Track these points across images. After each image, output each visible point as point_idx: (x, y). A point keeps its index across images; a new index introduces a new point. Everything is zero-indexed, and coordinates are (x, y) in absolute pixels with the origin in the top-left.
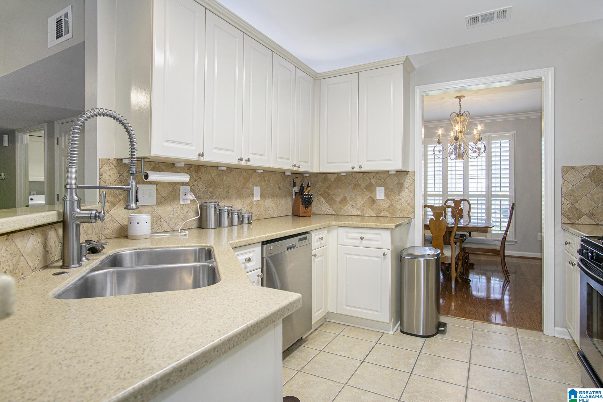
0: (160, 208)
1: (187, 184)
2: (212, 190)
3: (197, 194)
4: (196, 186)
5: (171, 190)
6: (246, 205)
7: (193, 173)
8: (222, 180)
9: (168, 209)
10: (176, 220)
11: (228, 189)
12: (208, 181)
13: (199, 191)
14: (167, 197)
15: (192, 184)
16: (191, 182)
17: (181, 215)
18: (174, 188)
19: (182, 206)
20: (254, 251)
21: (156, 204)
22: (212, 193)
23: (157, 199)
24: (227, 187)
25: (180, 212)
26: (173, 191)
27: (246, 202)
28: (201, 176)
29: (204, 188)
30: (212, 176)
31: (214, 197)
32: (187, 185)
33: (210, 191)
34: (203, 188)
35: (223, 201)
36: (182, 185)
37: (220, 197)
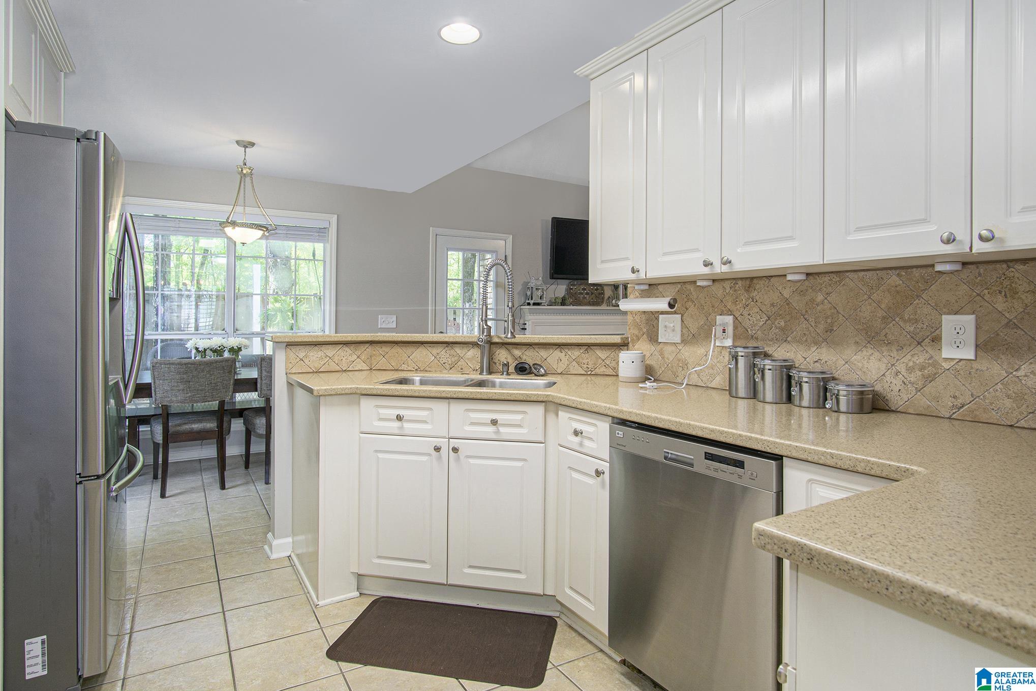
0: (687, 349)
1: (730, 313)
2: (782, 324)
3: (749, 330)
4: (746, 315)
5: (703, 323)
6: (901, 367)
7: (739, 292)
8: (812, 301)
9: (699, 352)
10: (711, 371)
11: (829, 321)
12: (772, 305)
13: (753, 326)
14: (697, 333)
15: (739, 311)
16: (737, 309)
17: (718, 364)
18: (707, 319)
19: (719, 349)
20: (595, 425)
21: (682, 342)
22: (782, 329)
23: (682, 335)
24: (827, 318)
25: (717, 359)
26: (706, 325)
27: (905, 360)
28: (757, 298)
29: (764, 319)
30: (782, 295)
31: (789, 339)
32: (729, 315)
33: (778, 325)
34: (762, 320)
35: (813, 349)
36: (721, 315)
37: (806, 341)
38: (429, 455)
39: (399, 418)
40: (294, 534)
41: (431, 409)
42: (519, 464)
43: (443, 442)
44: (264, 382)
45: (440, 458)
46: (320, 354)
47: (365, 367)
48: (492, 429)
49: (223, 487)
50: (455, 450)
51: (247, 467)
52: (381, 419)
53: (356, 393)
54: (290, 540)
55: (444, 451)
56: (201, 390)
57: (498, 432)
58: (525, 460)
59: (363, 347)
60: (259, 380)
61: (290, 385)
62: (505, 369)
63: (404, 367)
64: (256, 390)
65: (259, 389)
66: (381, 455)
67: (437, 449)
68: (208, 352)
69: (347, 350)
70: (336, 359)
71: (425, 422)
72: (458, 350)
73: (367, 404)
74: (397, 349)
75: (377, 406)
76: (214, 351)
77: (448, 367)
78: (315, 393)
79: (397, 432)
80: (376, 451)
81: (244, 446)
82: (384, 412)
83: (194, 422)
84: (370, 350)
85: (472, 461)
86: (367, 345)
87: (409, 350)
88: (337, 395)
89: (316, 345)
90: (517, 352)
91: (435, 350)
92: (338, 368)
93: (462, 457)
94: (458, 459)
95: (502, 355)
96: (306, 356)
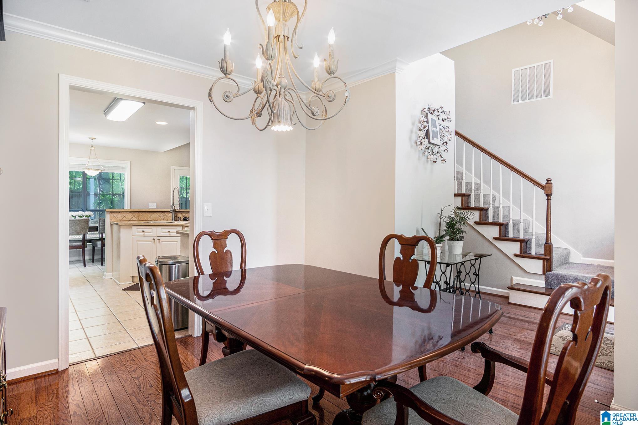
38: (152, 241)
39: (143, 231)
40: (113, 272)
41: (152, 229)
42: (176, 243)
43: (155, 238)
44: (100, 228)
45: (154, 242)
46: (121, 215)
47: (137, 220)
48: (168, 233)
49: (85, 266)
50: (158, 239)
51: (93, 262)
52: (138, 232)
53: (131, 225)
54: (112, 273)
55: (156, 240)
56: (76, 230)
57: (170, 234)
58: (177, 241)
59: (135, 213)
60: (99, 227)
61: (111, 225)
62: (179, 219)
63: (149, 219)
64: (97, 231)
65: (98, 230)
66: (138, 242)
67: (154, 239)
68: (77, 217)
69: (130, 214)
70: (127, 217)
71: (150, 232)
72: (166, 214)
73: (134, 228)
74: (147, 214)
75: (137, 228)
76: (80, 217)
77: (163, 219)
78: (119, 224)
79: (143, 235)
80: (137, 241)
81: (92, 256)
82: (139, 230)
83: (73, 243)
84: (138, 214)
85: (163, 242)
86: (137, 213)
87: (151, 214)
88: (125, 225)
89: (120, 212)
90: (184, 214)
91: (159, 214)
92: (127, 220)
93: (160, 242)
94: (159, 242)
95: (179, 215)
96: (116, 216)
